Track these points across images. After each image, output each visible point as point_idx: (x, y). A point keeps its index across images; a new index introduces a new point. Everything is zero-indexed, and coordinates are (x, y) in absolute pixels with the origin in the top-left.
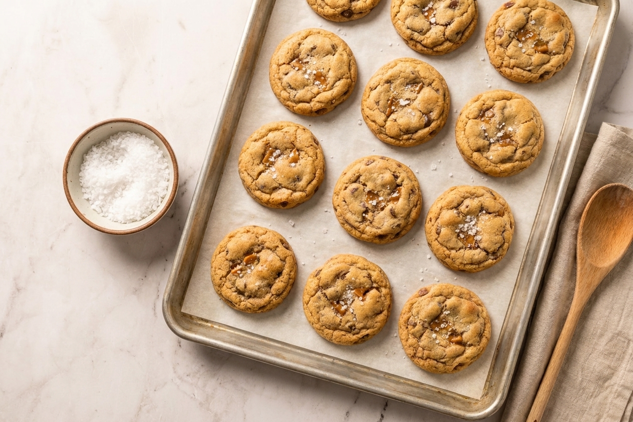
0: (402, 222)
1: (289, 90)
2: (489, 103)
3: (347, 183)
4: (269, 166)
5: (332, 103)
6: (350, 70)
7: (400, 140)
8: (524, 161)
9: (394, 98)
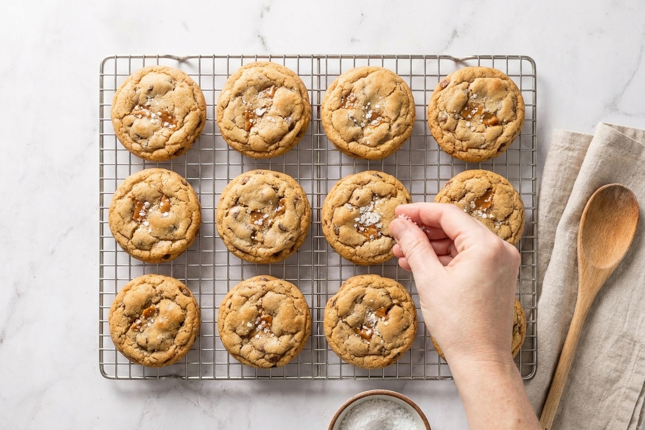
0: (295, 234)
1: (140, 141)
2: (347, 86)
3: (227, 209)
4: (141, 222)
5: (187, 140)
6: (195, 100)
7: (269, 152)
8: (403, 133)
9: (248, 110)
